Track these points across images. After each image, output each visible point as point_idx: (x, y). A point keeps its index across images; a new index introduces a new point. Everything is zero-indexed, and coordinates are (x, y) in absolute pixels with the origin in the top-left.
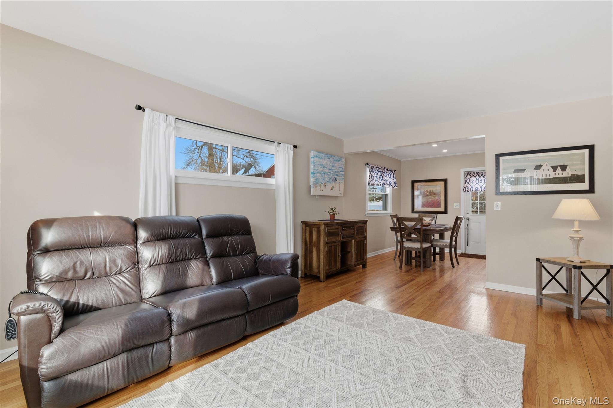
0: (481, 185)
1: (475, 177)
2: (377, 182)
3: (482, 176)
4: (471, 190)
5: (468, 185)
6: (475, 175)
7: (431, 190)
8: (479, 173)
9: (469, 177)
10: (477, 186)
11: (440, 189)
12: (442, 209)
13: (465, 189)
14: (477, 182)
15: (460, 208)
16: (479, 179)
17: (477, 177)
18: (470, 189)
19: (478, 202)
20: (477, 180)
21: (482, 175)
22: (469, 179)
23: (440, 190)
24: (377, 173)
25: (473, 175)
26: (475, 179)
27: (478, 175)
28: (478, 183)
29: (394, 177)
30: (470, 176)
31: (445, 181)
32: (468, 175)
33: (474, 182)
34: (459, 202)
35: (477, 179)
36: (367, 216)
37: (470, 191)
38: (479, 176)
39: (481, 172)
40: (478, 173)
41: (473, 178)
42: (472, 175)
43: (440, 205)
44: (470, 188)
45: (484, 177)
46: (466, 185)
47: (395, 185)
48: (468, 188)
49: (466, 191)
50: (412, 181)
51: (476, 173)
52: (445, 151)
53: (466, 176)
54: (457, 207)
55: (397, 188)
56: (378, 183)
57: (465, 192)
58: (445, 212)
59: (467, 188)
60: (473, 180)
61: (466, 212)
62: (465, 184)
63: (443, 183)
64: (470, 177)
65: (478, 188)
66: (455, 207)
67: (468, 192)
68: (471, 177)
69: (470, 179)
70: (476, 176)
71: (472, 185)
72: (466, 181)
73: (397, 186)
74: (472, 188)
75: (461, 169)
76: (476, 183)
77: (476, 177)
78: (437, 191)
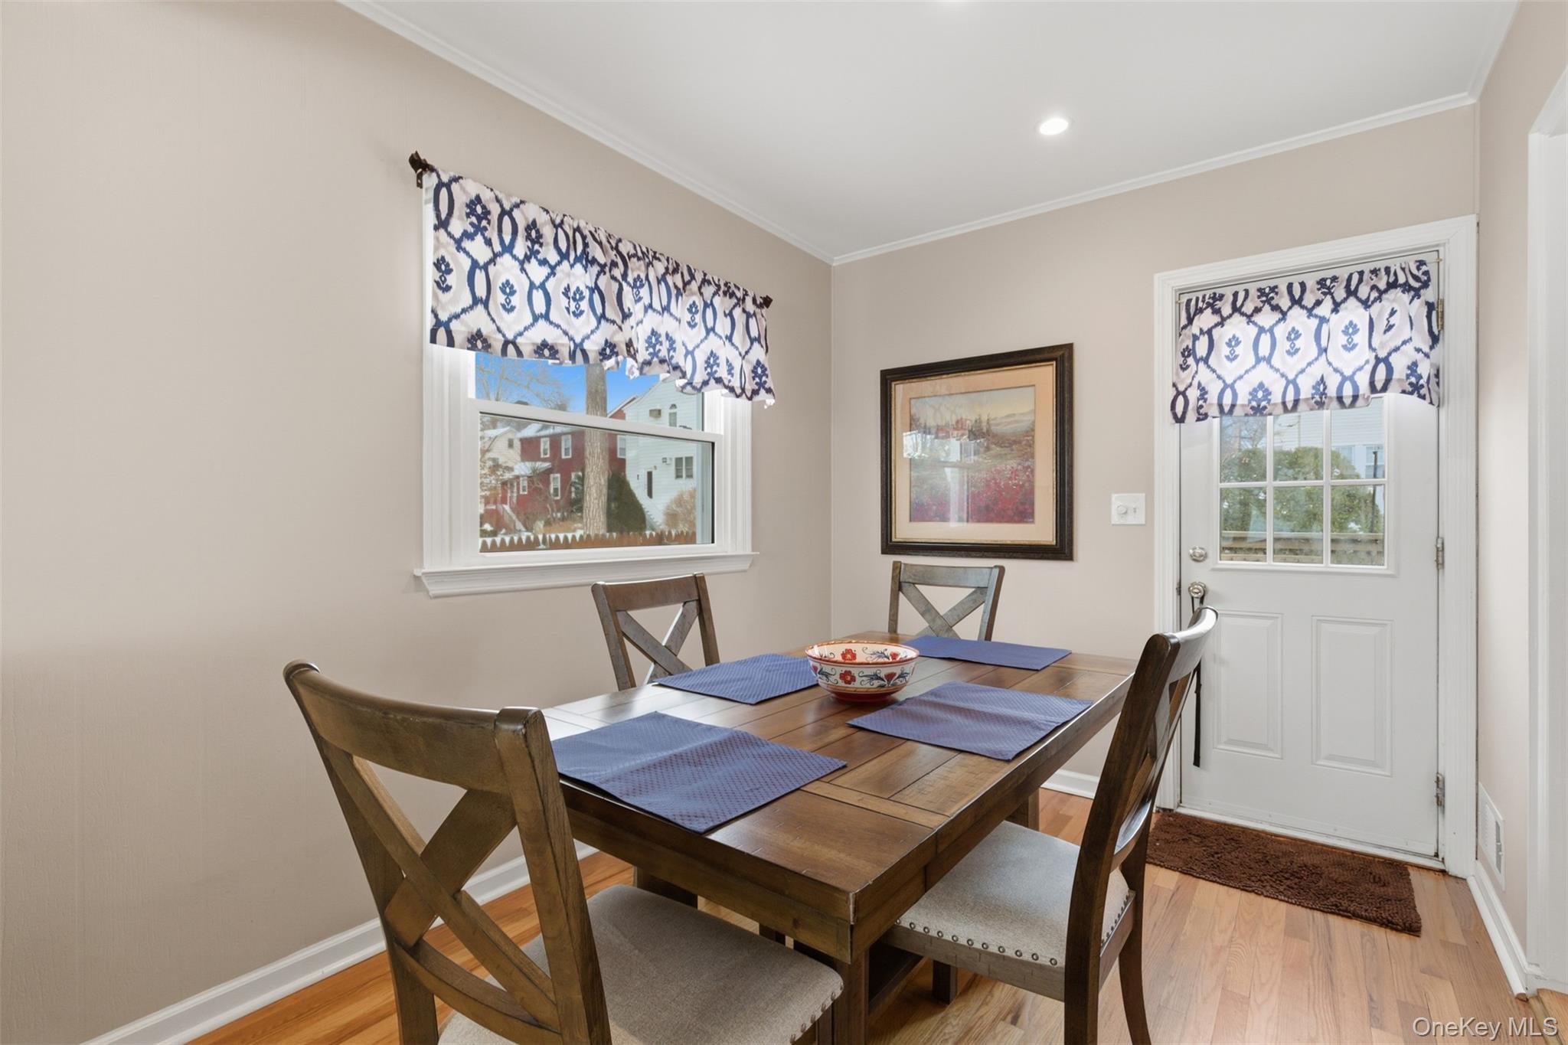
0: (1291, 366)
1: (1249, 317)
2: (542, 332)
3: (1296, 309)
4: (1221, 406)
5: (1204, 375)
6: (1248, 308)
7: (978, 421)
8: (1273, 289)
9: (1206, 319)
10: (1263, 374)
11: (1034, 412)
12: (1041, 530)
13: (1181, 400)
14: (1264, 349)
15: (1149, 525)
16: (1281, 331)
17: (1266, 318)
18: (1213, 398)
19: (1270, 483)
20: (1265, 339)
21: (1296, 302)
22: (1209, 332)
23: (1031, 418)
24: (553, 268)
25: (1236, 309)
26: (1253, 331)
27: (1269, 301)
28: (1268, 360)
29: (754, 333)
30: (1217, 312)
31: (1061, 357)
32: (1199, 311)
33: (1245, 351)
34: (1146, 484)
35: (1262, 330)
36: (434, 590)
37: (1214, 411)
38: (1276, 308)
39: (1290, 286)
40: (1267, 296)
41: (1237, 326)
42: (1226, 310)
43: (1032, 504)
44: (1214, 389)
45: (1310, 311)
46: (1186, 376)
47: (761, 385)
48: (1203, 392)
49: (1191, 416)
50: (882, 371)
51: (1254, 293)
52: (1054, 126)
53: (1190, 321)
54: (1131, 520)
55: (770, 401)
56: (552, 335)
57: (1180, 420)
58: (1061, 549)
59: (1193, 394)
60: (1234, 342)
61: (1188, 551)
62: (1184, 367)
63: (1045, 375)
64: (1217, 319)
65: (1267, 393)
66: (1115, 519)
67: (1202, 417)
68: (1221, 324)
69: (1215, 332)
70: (1257, 310)
71: (1229, 371)
72: (1188, 352)
73: (769, 391)
74: (1228, 393)
75: (1158, 278)
76: (1258, 360)
77: (1257, 318)
78: (1008, 427)
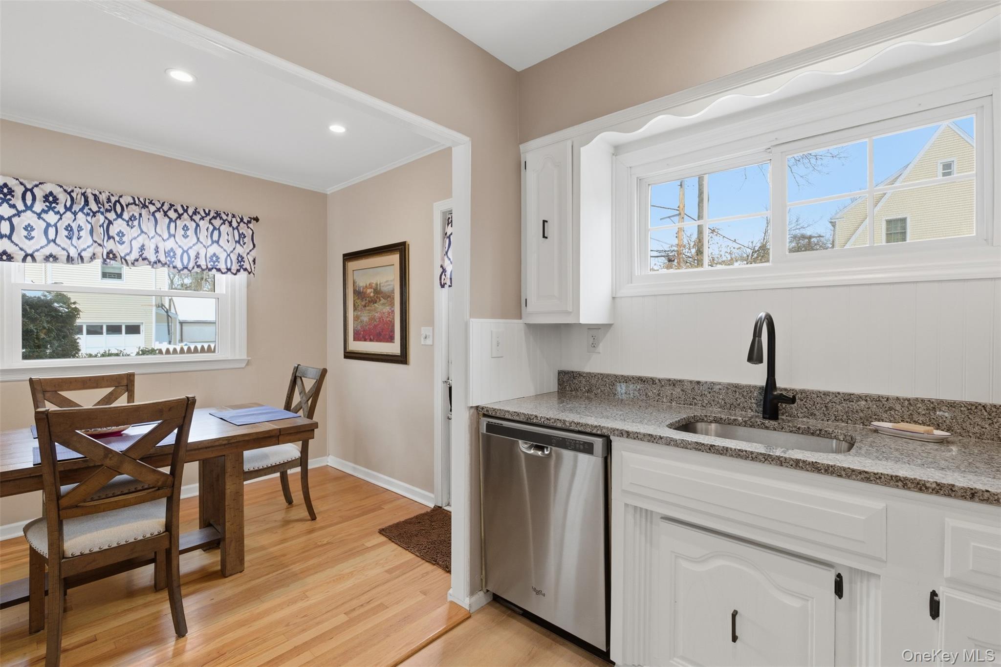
7: (377, 285)
11: (393, 280)
12: (397, 346)
13: (444, 274)
15: (433, 346)
23: (392, 283)
24: (61, 216)
31: (401, 248)
34: (432, 322)
43: (394, 332)
47: (241, 267)
50: (343, 255)
54: (428, 342)
57: (443, 286)
58: (404, 358)
63: (395, 258)
66: (423, 341)
73: (245, 270)
75: (435, 205)
78: (387, 287)
